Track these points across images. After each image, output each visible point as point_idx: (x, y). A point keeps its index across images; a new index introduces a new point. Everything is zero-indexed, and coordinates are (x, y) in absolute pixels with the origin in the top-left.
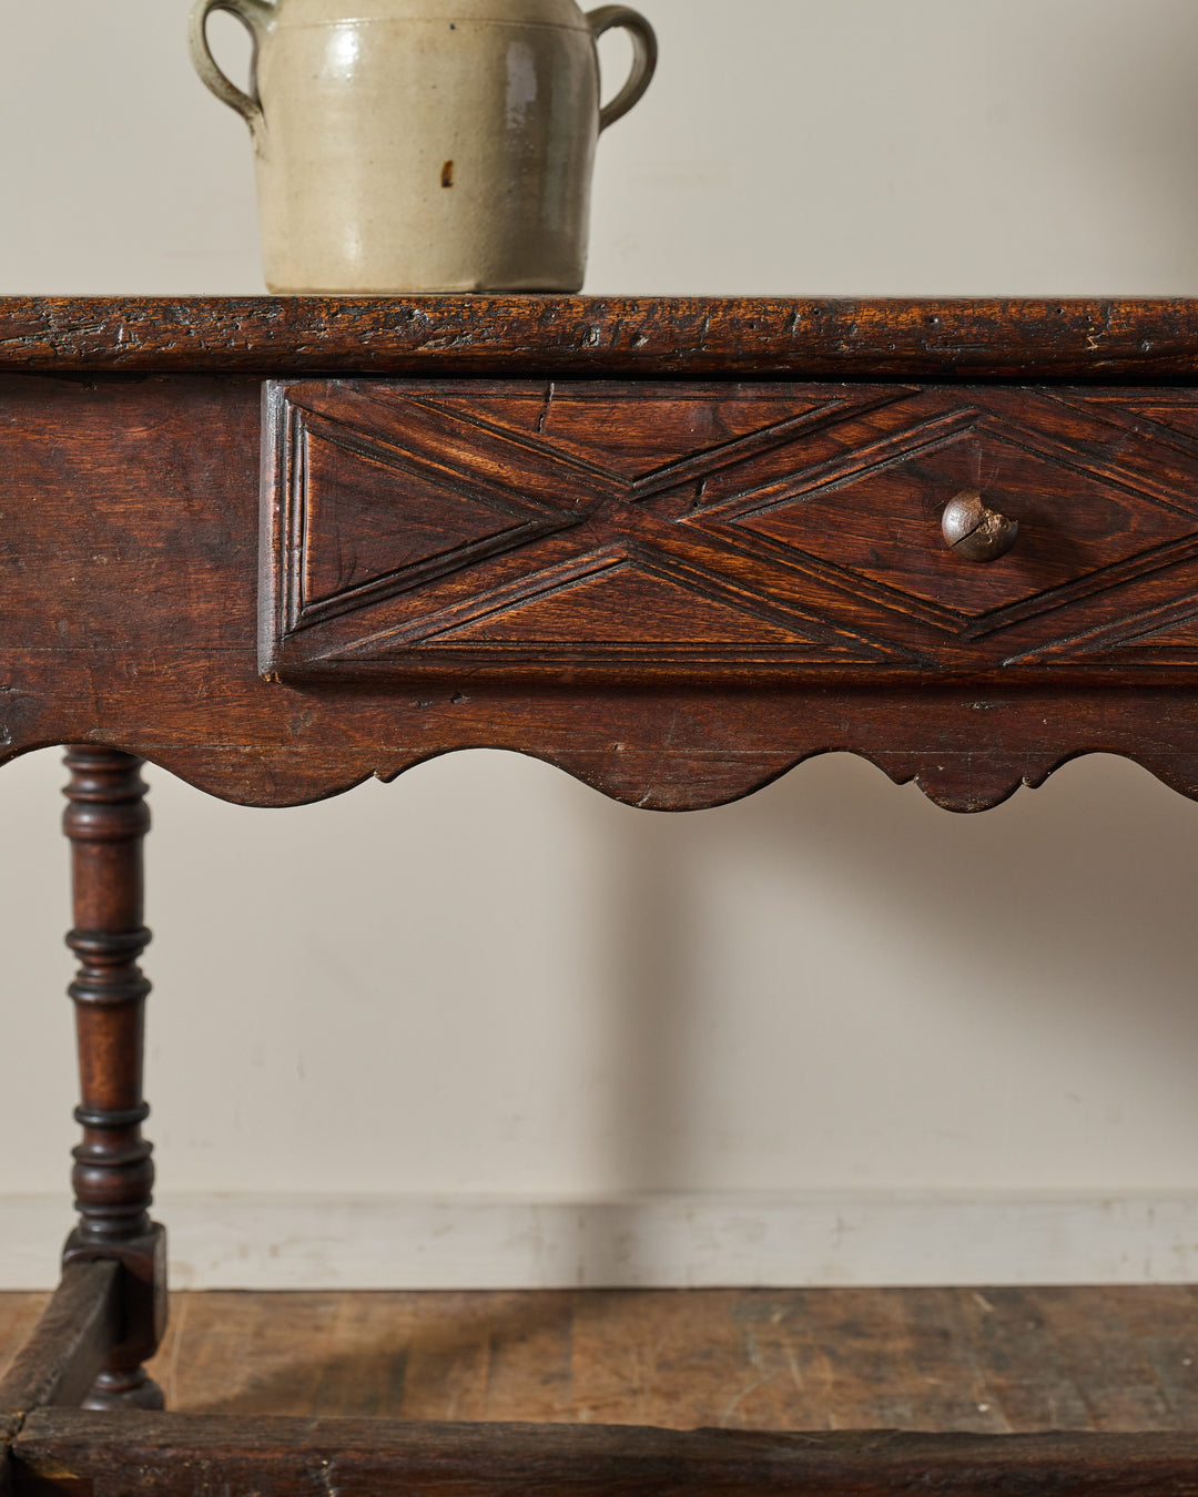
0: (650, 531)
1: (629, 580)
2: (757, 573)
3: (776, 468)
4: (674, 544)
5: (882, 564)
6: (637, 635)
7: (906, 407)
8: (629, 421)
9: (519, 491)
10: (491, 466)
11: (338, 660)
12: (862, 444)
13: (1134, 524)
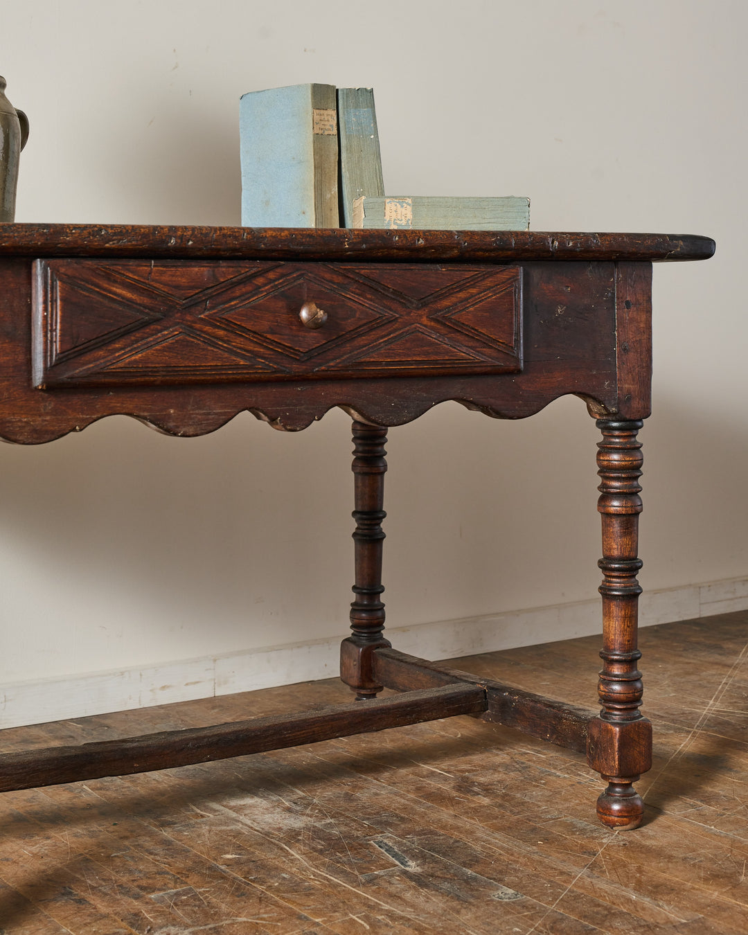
0: (190, 321)
1: (183, 341)
2: (228, 337)
3: (234, 295)
4: (198, 326)
5: (273, 333)
6: (187, 363)
7: (279, 270)
8: (182, 276)
9: (140, 305)
10: (129, 295)
11: (72, 378)
12: (265, 285)
13: (357, 315)
